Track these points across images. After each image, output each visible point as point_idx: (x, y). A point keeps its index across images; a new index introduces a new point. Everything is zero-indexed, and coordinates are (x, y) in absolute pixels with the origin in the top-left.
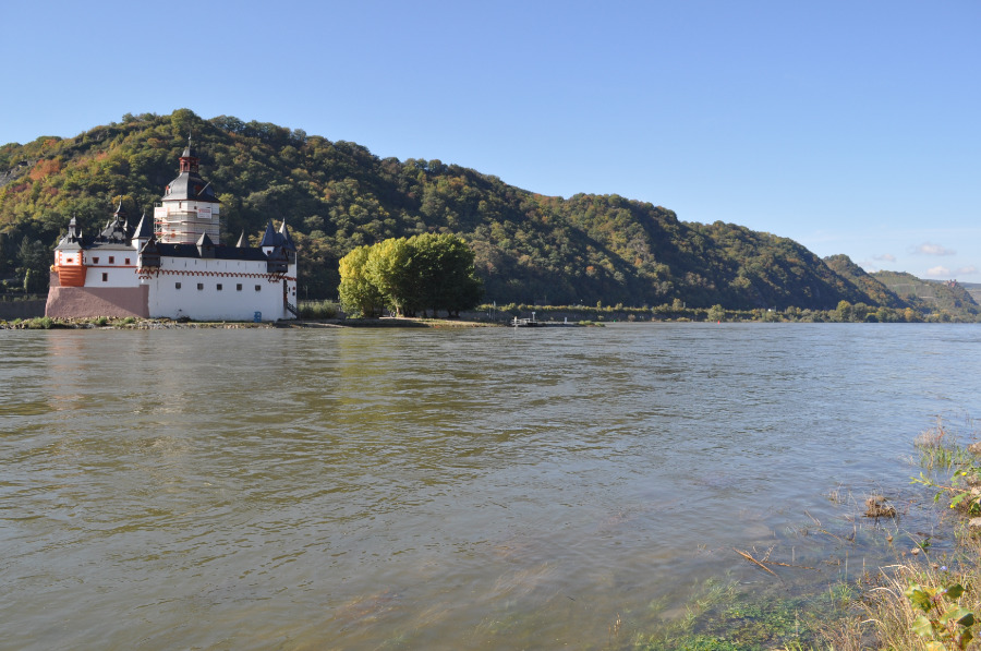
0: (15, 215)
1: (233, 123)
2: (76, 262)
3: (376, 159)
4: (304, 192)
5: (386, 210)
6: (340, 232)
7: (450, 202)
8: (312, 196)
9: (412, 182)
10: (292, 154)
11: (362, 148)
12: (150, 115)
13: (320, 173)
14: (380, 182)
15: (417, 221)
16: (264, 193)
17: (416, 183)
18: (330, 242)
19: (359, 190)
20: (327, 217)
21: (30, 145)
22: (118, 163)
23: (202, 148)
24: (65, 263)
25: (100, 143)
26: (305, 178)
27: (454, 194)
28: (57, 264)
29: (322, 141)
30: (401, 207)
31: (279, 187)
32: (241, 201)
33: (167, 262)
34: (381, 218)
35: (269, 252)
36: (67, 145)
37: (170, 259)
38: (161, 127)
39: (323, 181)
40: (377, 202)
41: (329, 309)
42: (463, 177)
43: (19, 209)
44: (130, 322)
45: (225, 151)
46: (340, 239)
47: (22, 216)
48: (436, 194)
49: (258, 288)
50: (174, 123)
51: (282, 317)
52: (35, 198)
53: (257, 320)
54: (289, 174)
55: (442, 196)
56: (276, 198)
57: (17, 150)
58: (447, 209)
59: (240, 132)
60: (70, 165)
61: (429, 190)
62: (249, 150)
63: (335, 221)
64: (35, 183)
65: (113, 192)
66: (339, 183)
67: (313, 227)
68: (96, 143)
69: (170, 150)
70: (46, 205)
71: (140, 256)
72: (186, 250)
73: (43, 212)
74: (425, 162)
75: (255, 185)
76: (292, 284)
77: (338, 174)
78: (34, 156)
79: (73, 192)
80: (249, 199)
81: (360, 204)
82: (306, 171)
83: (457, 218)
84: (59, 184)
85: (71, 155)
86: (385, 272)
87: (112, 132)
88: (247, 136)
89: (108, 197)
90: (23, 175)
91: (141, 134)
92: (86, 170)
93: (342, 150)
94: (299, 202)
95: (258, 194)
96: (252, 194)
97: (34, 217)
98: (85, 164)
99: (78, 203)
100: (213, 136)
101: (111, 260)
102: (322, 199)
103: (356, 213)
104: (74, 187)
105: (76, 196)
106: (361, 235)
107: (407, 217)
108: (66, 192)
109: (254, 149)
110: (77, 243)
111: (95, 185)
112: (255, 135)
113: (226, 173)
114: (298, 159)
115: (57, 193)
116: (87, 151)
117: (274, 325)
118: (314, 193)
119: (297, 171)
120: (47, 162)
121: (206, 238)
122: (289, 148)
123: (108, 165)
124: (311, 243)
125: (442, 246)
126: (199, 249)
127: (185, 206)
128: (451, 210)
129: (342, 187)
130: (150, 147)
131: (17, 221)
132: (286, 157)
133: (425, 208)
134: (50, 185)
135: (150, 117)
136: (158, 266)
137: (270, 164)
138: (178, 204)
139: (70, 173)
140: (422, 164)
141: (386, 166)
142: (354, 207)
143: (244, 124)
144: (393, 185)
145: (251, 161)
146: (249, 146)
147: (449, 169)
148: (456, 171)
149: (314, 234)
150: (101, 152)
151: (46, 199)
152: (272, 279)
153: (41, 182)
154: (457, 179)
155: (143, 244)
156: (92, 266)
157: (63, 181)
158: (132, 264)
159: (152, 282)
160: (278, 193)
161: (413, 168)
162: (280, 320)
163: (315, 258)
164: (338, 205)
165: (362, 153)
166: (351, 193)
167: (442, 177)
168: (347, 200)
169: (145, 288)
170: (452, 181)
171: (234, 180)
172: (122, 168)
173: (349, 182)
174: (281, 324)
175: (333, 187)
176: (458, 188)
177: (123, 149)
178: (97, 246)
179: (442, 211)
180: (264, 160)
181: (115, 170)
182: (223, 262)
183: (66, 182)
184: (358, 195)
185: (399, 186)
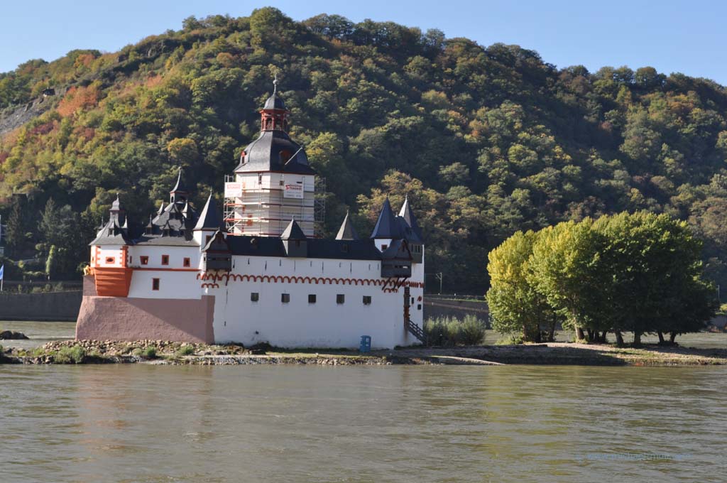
0: (37, 168)
1: (337, 25)
2: (118, 263)
3: (551, 69)
4: (440, 127)
5: (566, 151)
6: (493, 188)
7: (670, 136)
8: (452, 133)
9: (607, 105)
10: (423, 69)
11: (530, 54)
12: (221, 18)
13: (465, 97)
14: (555, 106)
15: (615, 168)
16: (381, 130)
17: (615, 106)
18: (477, 204)
19: (524, 121)
20: (473, 165)
21: (58, 62)
22: (175, 91)
23: (293, 65)
24: (103, 264)
25: (152, 60)
26: (442, 105)
27: (678, 121)
28: (93, 265)
29: (469, 47)
30: (590, 146)
31: (402, 120)
32: (347, 144)
33: (241, 263)
34: (558, 164)
35: (384, 247)
36: (109, 64)
37: (246, 258)
38: (237, 35)
39: (470, 108)
40: (551, 138)
41: (471, 329)
42: (691, 94)
43: (41, 159)
44: (188, 352)
45: (325, 68)
46: (494, 200)
47: (46, 169)
48: (646, 123)
49: (367, 300)
50: (253, 29)
51: (401, 343)
52: (64, 143)
53: (364, 351)
54: (417, 99)
55: (656, 127)
56: (398, 137)
57: (40, 70)
58: (665, 147)
59: (348, 37)
60: (112, 95)
61: (635, 116)
62: (359, 65)
63: (487, 171)
64: (64, 120)
65: (168, 133)
66: (492, 112)
67: (453, 181)
68: (146, 61)
69: (248, 69)
70: (78, 153)
71: (203, 255)
72: (267, 246)
73: (73, 163)
74: (630, 72)
75: (367, 118)
76: (417, 293)
77: (492, 96)
78: (64, 81)
79: (115, 134)
80: (359, 139)
81: (526, 143)
82: (443, 95)
83: (680, 161)
84: (96, 123)
85: (113, 79)
86: (557, 274)
87: (168, 45)
88: (358, 43)
89: (162, 140)
90: (48, 108)
91: (209, 47)
92: (133, 101)
93: (499, 59)
94: (432, 142)
95: (372, 132)
96: (364, 132)
97: (63, 171)
98: (131, 93)
99: (121, 149)
100: (308, 47)
101: (165, 260)
102: (467, 137)
103: (519, 158)
104: (116, 126)
105: (118, 140)
106: (526, 191)
107: (599, 161)
108: (105, 134)
109: (368, 63)
110: (120, 236)
111: (145, 123)
112: (369, 42)
113: (326, 102)
114: (432, 77)
115: (93, 135)
116: (135, 73)
117: (388, 359)
118: (455, 127)
119: (430, 94)
120: (81, 90)
121: (295, 227)
122: (418, 59)
123: (162, 93)
124: (448, 206)
125: (649, 234)
126: (286, 244)
127: (267, 181)
128: (672, 148)
129: (498, 117)
130: (221, 66)
131: (40, 177)
132: (413, 74)
133: (627, 146)
134: (84, 123)
135: (221, 21)
136: (229, 270)
137: (390, 86)
138: (256, 178)
139: (111, 107)
140: (625, 75)
141: (566, 80)
142: (516, 148)
143: (353, 25)
144: (577, 112)
145: (362, 82)
146: (360, 58)
147: (669, 81)
148: (681, 84)
149: (454, 192)
150: (153, 75)
151: (79, 143)
152: (388, 286)
153: (72, 120)
154: (682, 96)
155: (208, 238)
156: (139, 269)
157: (101, 118)
158: (192, 266)
159: (219, 293)
160: (402, 129)
161: (610, 82)
162: (398, 348)
163: (456, 230)
164: (490, 145)
165: (530, 61)
166: (511, 126)
167: (658, 94)
168: (504, 138)
169: (210, 300)
170: (674, 102)
171: (338, 112)
172: (181, 98)
173: (509, 109)
174: (399, 356)
175: (485, 117)
176: (684, 113)
177: (183, 69)
178: (146, 239)
179: (656, 150)
180: (381, 80)
181: (172, 101)
182: (317, 262)
183: (106, 120)
184: (523, 129)
185: (587, 112)
